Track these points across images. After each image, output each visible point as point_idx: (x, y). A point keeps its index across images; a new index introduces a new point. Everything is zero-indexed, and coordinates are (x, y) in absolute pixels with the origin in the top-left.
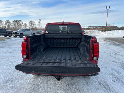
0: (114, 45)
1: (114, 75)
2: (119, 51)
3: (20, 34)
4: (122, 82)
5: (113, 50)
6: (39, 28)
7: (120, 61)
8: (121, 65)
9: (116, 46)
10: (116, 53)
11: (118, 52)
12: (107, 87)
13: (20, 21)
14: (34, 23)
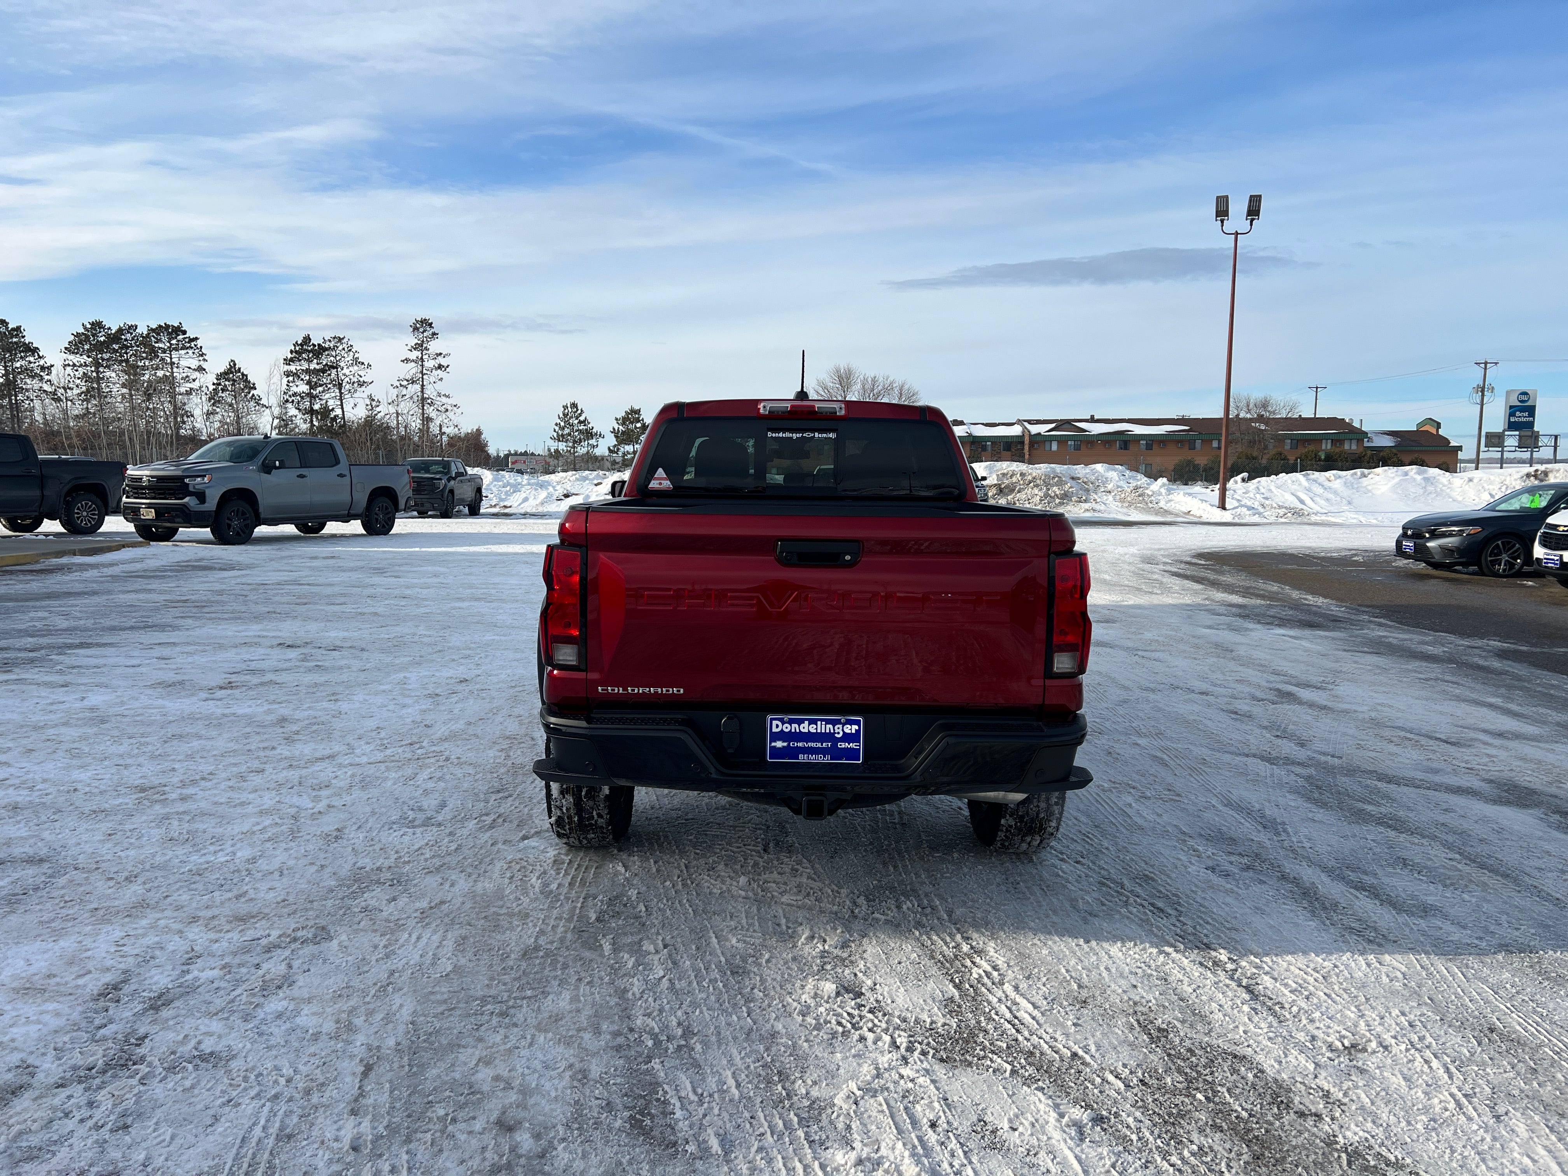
0: (1283, 622)
1: (1233, 841)
2: (1315, 679)
3: (227, 498)
4: (1284, 877)
5: (1262, 667)
6: (416, 424)
7: (1301, 754)
8: (1308, 778)
9: (1307, 632)
10: (1289, 694)
11: (1307, 685)
12: (1160, 904)
13: (169, 334)
14: (346, 371)
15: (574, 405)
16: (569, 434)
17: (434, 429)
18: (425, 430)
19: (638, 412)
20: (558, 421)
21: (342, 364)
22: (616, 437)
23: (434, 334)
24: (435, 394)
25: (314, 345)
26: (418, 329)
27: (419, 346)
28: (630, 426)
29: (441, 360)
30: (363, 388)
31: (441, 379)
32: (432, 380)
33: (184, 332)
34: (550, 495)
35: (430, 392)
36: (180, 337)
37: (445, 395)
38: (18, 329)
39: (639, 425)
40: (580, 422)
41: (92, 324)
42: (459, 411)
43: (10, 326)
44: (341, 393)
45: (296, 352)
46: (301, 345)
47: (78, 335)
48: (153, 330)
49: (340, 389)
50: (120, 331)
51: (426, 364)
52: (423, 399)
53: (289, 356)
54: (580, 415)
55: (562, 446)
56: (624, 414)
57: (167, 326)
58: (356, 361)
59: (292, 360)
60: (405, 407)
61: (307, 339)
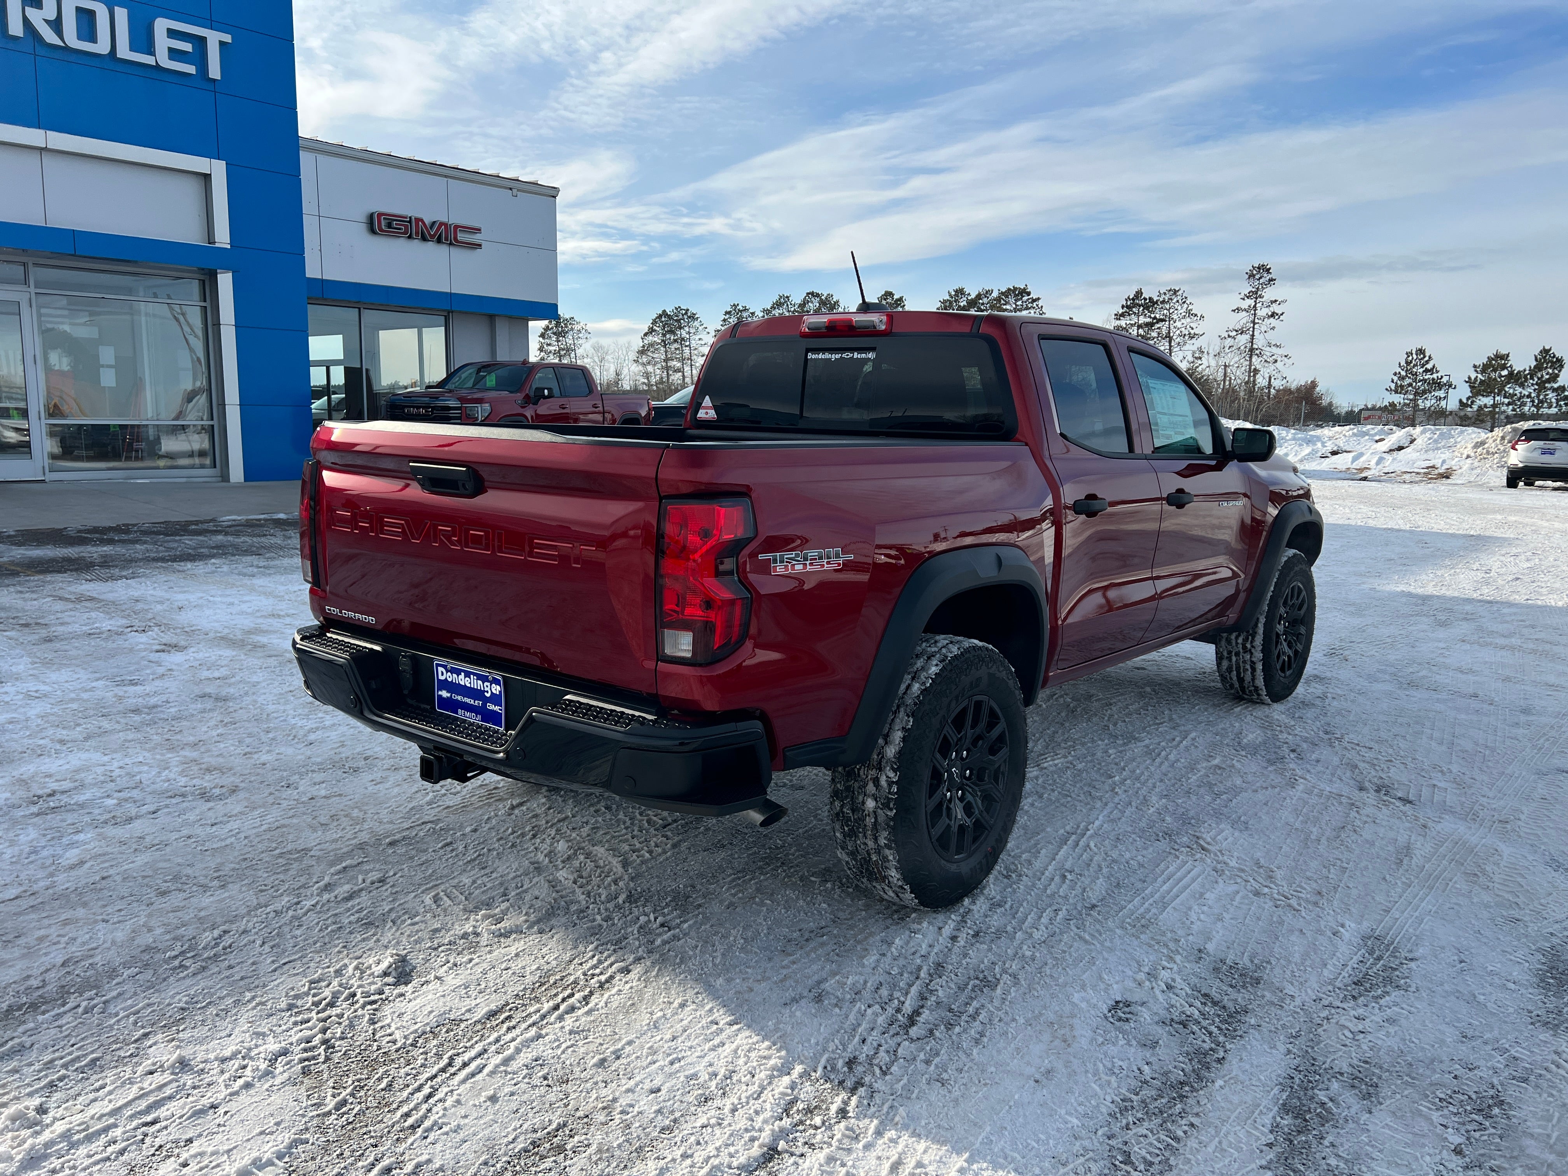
6: (1242, 377)
13: (1016, 295)
14: (1178, 324)
15: (1421, 351)
16: (1410, 385)
17: (1261, 381)
18: (1250, 385)
19: (1505, 357)
20: (1398, 370)
21: (1175, 317)
22: (1472, 387)
23: (1271, 280)
24: (1265, 344)
25: (1145, 299)
26: (1254, 276)
27: (1255, 294)
28: (1493, 375)
29: (1275, 308)
30: (1194, 341)
31: (1273, 328)
32: (1263, 329)
33: (1029, 294)
34: (1315, 452)
35: (1259, 342)
36: (1025, 298)
37: (1275, 345)
38: (901, 299)
39: (1505, 373)
40: (1427, 371)
41: (956, 291)
42: (1290, 362)
43: (895, 297)
44: (1170, 346)
45: (1127, 307)
46: (1133, 299)
47: (944, 302)
48: (1002, 293)
49: (1170, 342)
50: (979, 296)
51: (1258, 312)
52: (1252, 350)
53: (1121, 311)
54: (1427, 362)
55: (1398, 399)
56: (1485, 361)
57: (1015, 289)
58: (1190, 313)
59: (1123, 315)
60: (1233, 359)
61: (1139, 293)
